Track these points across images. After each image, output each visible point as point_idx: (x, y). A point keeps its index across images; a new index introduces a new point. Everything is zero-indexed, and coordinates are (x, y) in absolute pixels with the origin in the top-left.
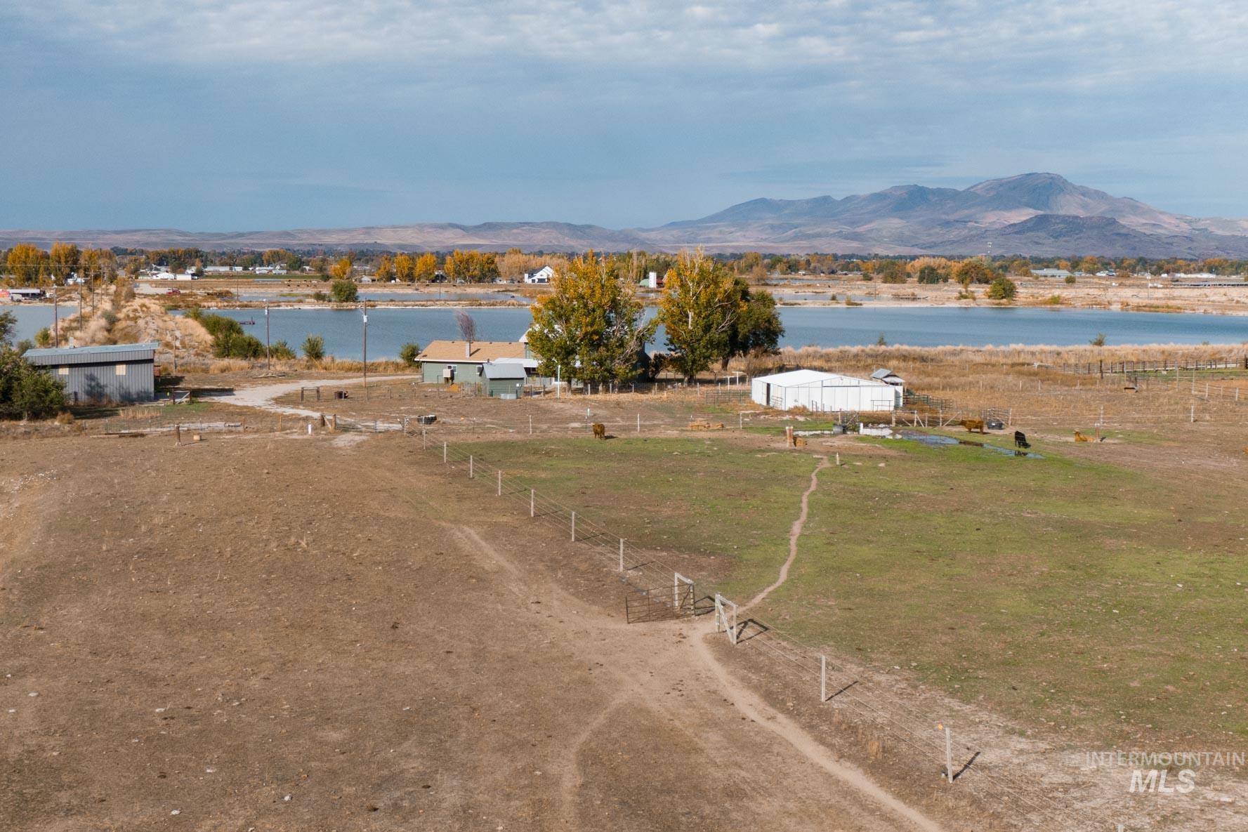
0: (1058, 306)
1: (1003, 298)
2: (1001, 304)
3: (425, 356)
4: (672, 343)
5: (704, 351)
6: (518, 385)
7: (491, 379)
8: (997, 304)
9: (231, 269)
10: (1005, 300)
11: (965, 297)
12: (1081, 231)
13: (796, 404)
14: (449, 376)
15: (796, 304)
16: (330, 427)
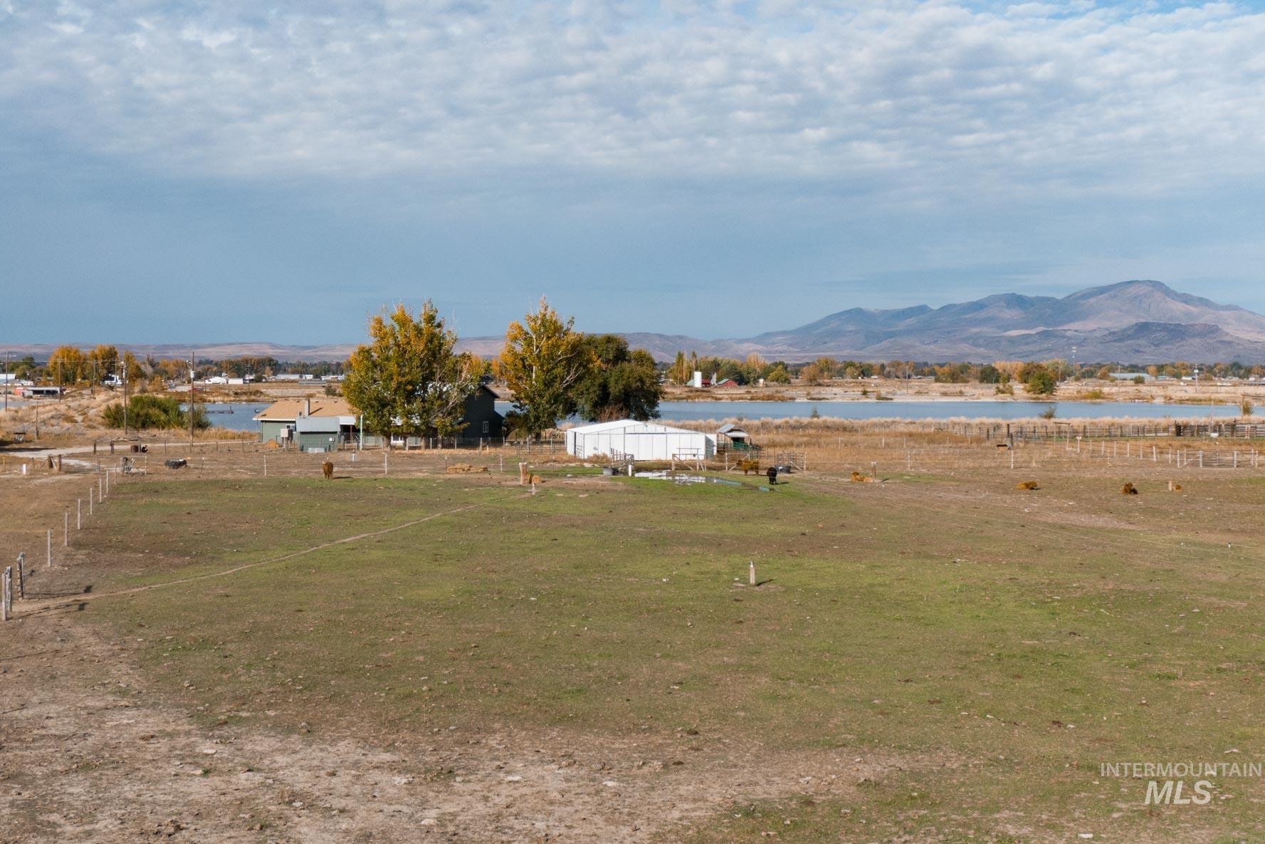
0: (1098, 400)
1: (1042, 392)
2: (1039, 399)
3: (265, 415)
4: (518, 399)
5: (547, 406)
6: (331, 439)
7: (302, 433)
8: (1035, 399)
9: (301, 377)
10: (1044, 395)
11: (1003, 392)
12: (1183, 339)
13: (596, 452)
14: (287, 436)
15: (824, 399)
16: (56, 468)
